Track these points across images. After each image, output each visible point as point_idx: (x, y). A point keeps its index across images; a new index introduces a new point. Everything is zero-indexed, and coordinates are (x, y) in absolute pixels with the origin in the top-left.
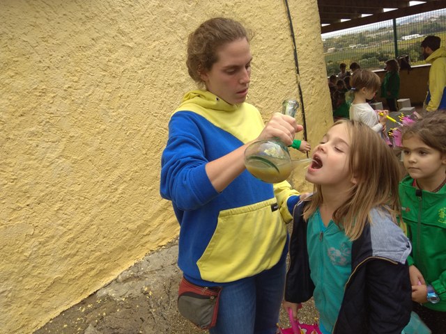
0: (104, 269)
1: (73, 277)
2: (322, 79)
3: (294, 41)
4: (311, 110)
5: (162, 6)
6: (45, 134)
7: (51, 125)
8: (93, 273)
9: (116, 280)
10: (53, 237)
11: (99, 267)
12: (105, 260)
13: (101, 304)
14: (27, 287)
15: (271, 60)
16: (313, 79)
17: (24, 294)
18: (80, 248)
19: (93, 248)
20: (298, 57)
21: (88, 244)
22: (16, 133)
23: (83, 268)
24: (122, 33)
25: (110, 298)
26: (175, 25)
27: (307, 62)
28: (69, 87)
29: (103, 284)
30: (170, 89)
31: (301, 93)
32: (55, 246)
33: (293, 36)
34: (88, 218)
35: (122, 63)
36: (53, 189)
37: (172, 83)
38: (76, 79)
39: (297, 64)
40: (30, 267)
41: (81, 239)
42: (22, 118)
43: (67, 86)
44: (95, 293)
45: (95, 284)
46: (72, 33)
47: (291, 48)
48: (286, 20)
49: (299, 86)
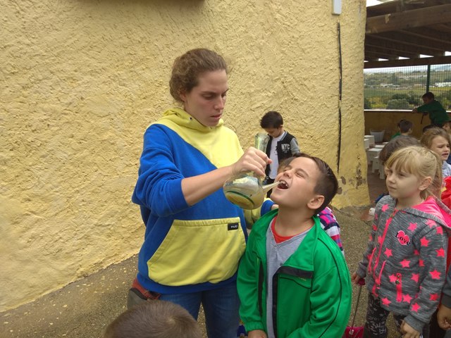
2: (359, 108)
3: (341, 72)
4: (347, 132)
5: (247, 32)
6: (156, 114)
7: (162, 109)
14: (123, 226)
15: (320, 85)
16: (352, 106)
17: (121, 230)
20: (343, 86)
22: (139, 110)
26: (253, 48)
27: (349, 91)
31: (340, 117)
33: (340, 68)
39: (340, 92)
40: (128, 211)
42: (144, 100)
47: (337, 78)
48: (337, 54)
49: (340, 111)
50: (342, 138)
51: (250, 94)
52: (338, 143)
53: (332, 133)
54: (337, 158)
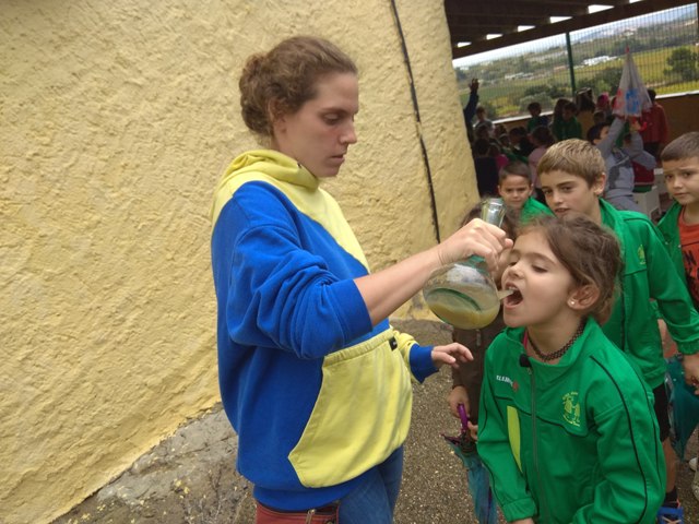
0: (109, 454)
1: (56, 470)
2: (457, 130)
3: (409, 70)
4: (442, 178)
5: (190, 18)
7: (8, 218)
8: (90, 461)
9: (130, 470)
10: (17, 405)
11: (100, 450)
12: (109, 438)
13: (105, 512)
15: (375, 102)
16: (443, 129)
18: (64, 422)
19: (87, 420)
20: (418, 94)
21: (79, 414)
23: (72, 454)
24: (124, 63)
25: (119, 502)
26: (213, 48)
27: (432, 102)
28: (35, 154)
29: (108, 479)
30: (209, 151)
31: (424, 152)
32: (22, 419)
33: (407, 62)
34: (76, 371)
35: (124, 112)
36: (14, 324)
37: (211, 141)
38: (46, 140)
39: (416, 107)
41: (67, 406)
43: (31, 152)
44: (95, 493)
45: (93, 479)
46: (38, 65)
47: (405, 81)
48: (395, 37)
49: (422, 142)
50: (435, 189)
51: (226, 144)
52: (429, 200)
53: (416, 184)
54: (433, 227)
